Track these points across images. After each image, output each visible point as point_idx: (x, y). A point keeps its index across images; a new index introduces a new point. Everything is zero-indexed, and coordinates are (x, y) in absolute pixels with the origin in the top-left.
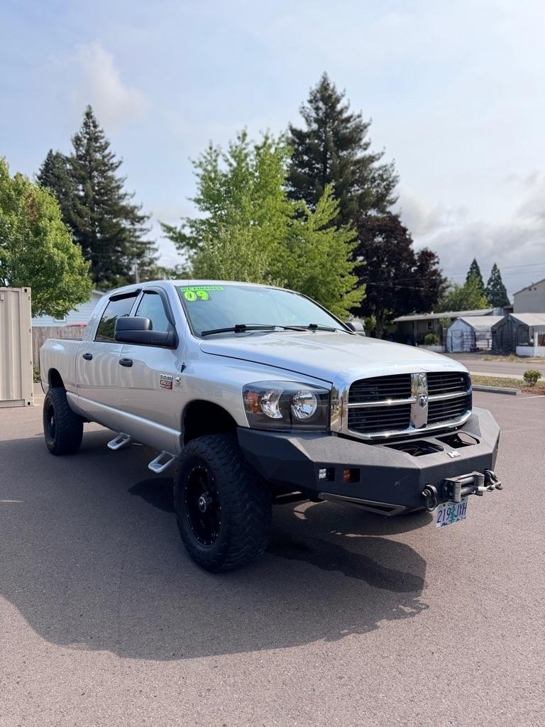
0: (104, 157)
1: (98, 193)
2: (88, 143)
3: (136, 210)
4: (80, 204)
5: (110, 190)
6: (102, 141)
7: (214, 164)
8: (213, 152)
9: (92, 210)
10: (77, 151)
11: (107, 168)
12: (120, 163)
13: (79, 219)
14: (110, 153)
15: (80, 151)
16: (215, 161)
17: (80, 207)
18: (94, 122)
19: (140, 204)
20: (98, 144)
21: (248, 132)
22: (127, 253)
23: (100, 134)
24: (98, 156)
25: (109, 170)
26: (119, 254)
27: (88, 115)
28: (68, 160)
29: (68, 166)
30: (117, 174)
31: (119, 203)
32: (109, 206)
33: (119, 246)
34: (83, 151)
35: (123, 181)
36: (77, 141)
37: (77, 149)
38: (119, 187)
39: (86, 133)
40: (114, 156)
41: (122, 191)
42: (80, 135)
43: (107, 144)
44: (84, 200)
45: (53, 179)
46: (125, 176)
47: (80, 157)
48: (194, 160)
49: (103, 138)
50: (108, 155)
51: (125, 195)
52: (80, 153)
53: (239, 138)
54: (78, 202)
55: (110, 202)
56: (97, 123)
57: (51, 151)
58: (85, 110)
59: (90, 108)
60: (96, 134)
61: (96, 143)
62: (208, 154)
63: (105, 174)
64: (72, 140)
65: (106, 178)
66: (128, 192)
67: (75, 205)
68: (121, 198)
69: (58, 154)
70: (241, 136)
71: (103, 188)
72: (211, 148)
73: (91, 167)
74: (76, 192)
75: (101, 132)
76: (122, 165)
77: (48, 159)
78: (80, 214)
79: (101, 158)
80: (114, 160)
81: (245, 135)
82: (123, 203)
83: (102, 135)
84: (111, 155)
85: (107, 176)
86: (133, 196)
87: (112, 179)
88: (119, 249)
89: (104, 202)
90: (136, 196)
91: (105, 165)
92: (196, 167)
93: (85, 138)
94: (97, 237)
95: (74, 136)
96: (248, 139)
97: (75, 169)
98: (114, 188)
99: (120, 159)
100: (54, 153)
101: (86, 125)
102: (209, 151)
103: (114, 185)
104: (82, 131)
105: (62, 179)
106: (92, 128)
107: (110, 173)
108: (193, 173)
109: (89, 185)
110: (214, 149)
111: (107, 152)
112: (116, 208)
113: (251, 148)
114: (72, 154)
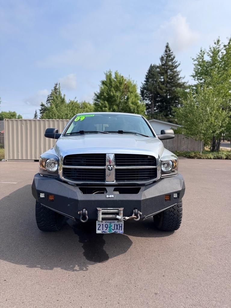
0: (173, 63)
1: (170, 79)
2: (166, 58)
3: (185, 84)
4: (161, 84)
5: (174, 77)
6: (172, 57)
7: (202, 58)
8: (202, 53)
9: (167, 86)
10: (162, 63)
11: (173, 68)
12: (179, 64)
13: (160, 91)
14: (175, 61)
15: (163, 62)
16: (203, 56)
17: (161, 86)
18: (169, 49)
19: (187, 81)
20: (171, 58)
21: (220, 39)
22: (180, 103)
23: (171, 54)
24: (170, 63)
25: (174, 68)
26: (177, 104)
27: (167, 47)
28: (158, 67)
29: (158, 70)
30: (178, 69)
31: (177, 82)
32: (174, 83)
33: (177, 100)
34: (164, 62)
35: (180, 72)
36: (162, 59)
37: (162, 62)
38: (178, 75)
39: (166, 54)
40: (177, 62)
41: (179, 76)
42: (163, 56)
43: (174, 57)
44: (163, 83)
45: (151, 76)
46: (181, 70)
47: (163, 65)
48: (193, 58)
49: (172, 55)
50: (174, 62)
51: (180, 78)
52: (163, 63)
53: (215, 43)
54: (160, 84)
55: (174, 82)
56: (170, 49)
57: (151, 65)
58: (165, 45)
59: (168, 43)
60: (170, 54)
61: (170, 57)
62: (200, 54)
63: (173, 70)
64: (160, 59)
65: (173, 72)
66: (182, 77)
67: (159, 85)
68: (178, 79)
69: (154, 65)
70: (216, 42)
71: (171, 76)
72: (201, 51)
73: (167, 69)
74: (160, 80)
75: (172, 53)
76: (180, 65)
77: (150, 68)
78: (161, 89)
79: (171, 64)
80: (177, 64)
81: (218, 41)
82: (180, 81)
83: (172, 54)
84: (176, 62)
85: (173, 71)
86: (184, 78)
87: (176, 72)
88: (177, 102)
89: (171, 82)
90: (185, 78)
91: (172, 66)
92: (194, 61)
93: (165, 56)
94: (167, 97)
95: (161, 57)
96: (220, 43)
97: (161, 70)
98: (176, 76)
99: (179, 63)
100: (152, 65)
101: (166, 51)
102: (200, 52)
103: (176, 74)
104: (164, 54)
105: (155, 75)
106: (168, 52)
107: (175, 70)
108: (193, 64)
109: (165, 76)
110: (203, 51)
111: (174, 61)
112: (176, 84)
113: (222, 46)
114: (159, 64)
